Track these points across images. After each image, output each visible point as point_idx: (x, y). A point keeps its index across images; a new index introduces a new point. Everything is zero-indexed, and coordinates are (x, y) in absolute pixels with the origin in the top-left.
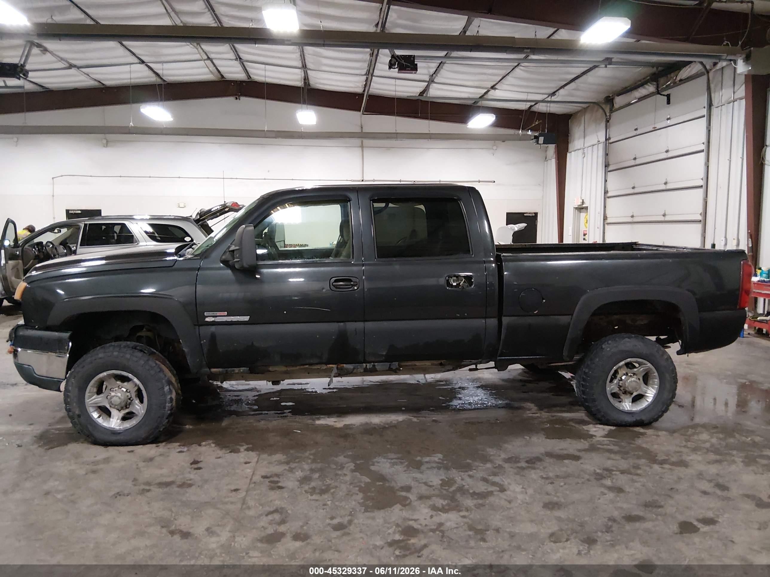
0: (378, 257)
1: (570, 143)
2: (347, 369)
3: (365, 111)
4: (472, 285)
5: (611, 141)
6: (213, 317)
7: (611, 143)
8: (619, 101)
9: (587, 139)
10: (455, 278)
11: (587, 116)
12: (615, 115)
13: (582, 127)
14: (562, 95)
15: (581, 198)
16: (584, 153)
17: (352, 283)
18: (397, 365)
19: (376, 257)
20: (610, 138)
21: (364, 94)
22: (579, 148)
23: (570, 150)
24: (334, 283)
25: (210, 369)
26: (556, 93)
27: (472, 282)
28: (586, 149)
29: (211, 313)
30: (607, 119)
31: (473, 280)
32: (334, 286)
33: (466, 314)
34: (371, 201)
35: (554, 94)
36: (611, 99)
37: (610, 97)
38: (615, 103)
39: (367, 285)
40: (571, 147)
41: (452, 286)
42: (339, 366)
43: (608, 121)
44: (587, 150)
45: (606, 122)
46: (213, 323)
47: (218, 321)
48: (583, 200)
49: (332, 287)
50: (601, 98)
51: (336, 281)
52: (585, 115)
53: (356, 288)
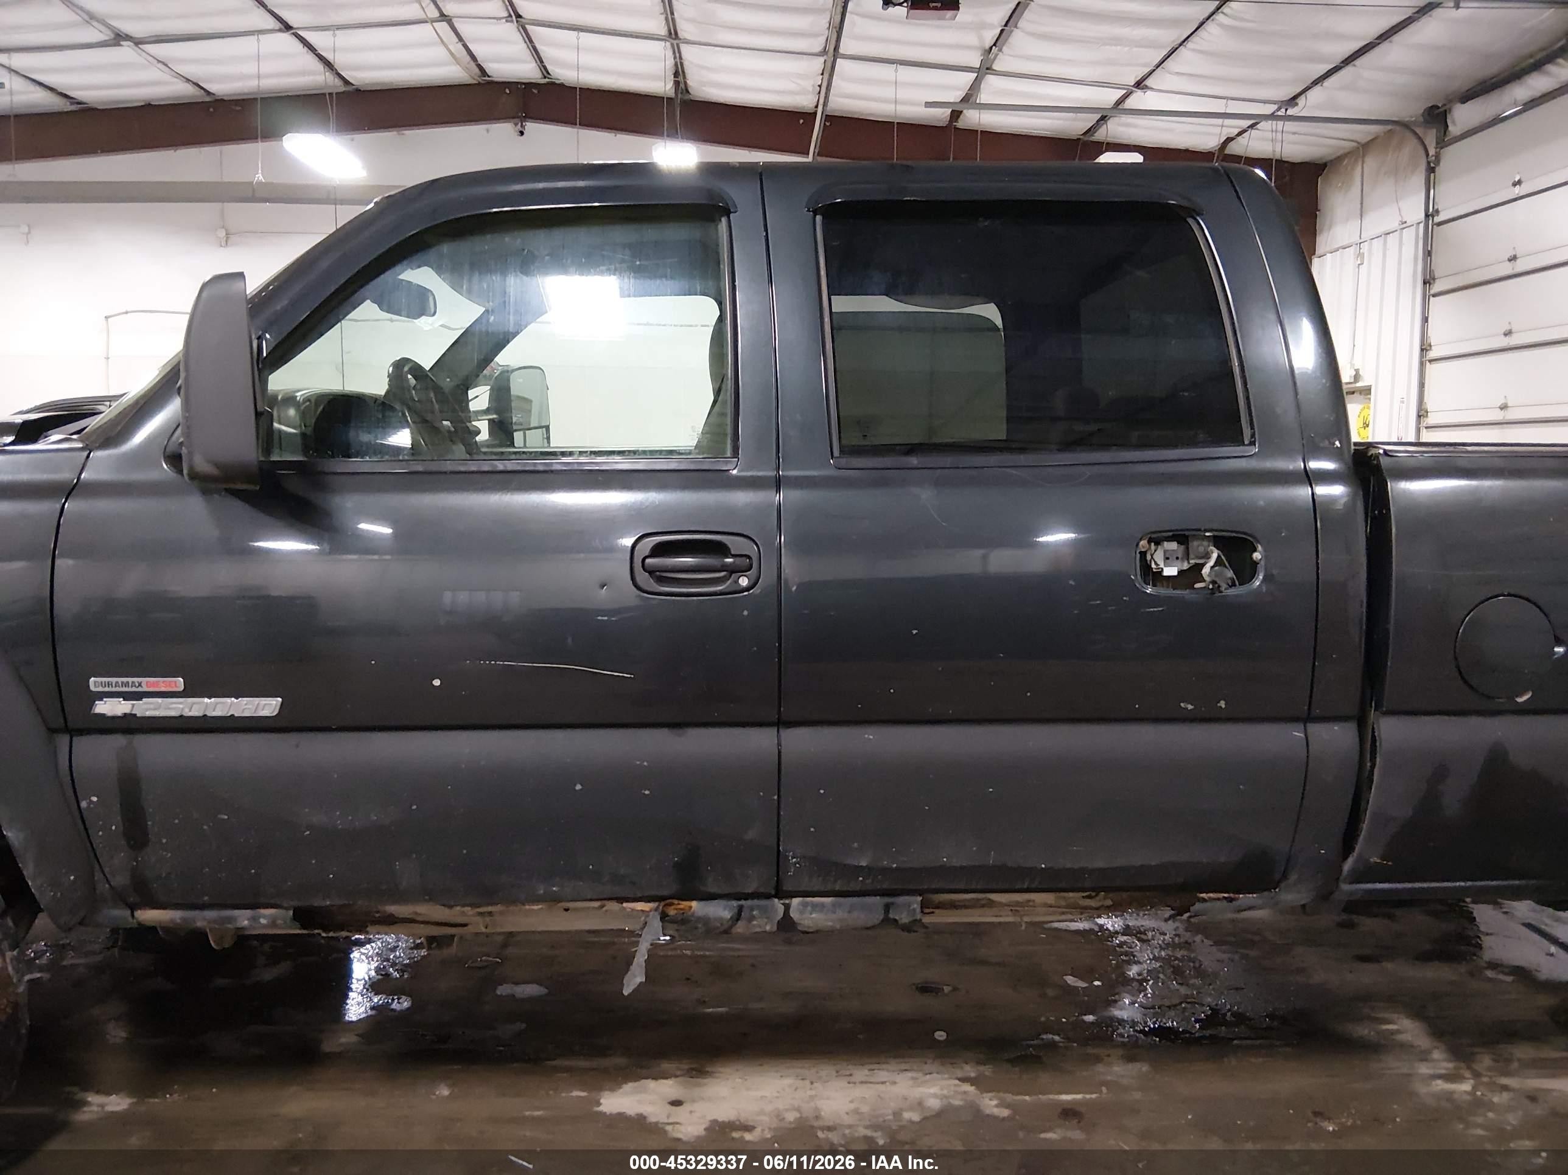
0: (841, 451)
1: (1321, 231)
2: (705, 920)
3: (818, 155)
4: (1253, 575)
5: (1437, 219)
6: (127, 696)
7: (1439, 224)
8: (1463, 116)
9: (1367, 220)
10: (1173, 545)
11: (1371, 163)
12: (1452, 155)
13: (1356, 190)
14: (1313, 103)
15: (1352, 365)
16: (1360, 255)
17: (729, 560)
18: (916, 906)
19: (836, 453)
20: (1437, 212)
21: (815, 113)
22: (1345, 243)
23: (1319, 250)
24: (648, 561)
25: (133, 908)
26: (1298, 101)
27: (1255, 564)
28: (1365, 247)
29: (116, 683)
30: (1429, 163)
31: (1257, 556)
32: (651, 572)
33: (1222, 704)
34: (815, 213)
35: (1293, 101)
36: (1441, 112)
37: (1438, 108)
38: (1454, 122)
39: (793, 569)
40: (1323, 242)
41: (1157, 577)
42: (672, 912)
43: (1431, 170)
44: (1370, 250)
45: (1427, 170)
46: (129, 725)
47: (148, 714)
48: (1357, 371)
49: (643, 577)
50: (1411, 111)
51: (660, 550)
52: (1363, 162)
53: (744, 582)
